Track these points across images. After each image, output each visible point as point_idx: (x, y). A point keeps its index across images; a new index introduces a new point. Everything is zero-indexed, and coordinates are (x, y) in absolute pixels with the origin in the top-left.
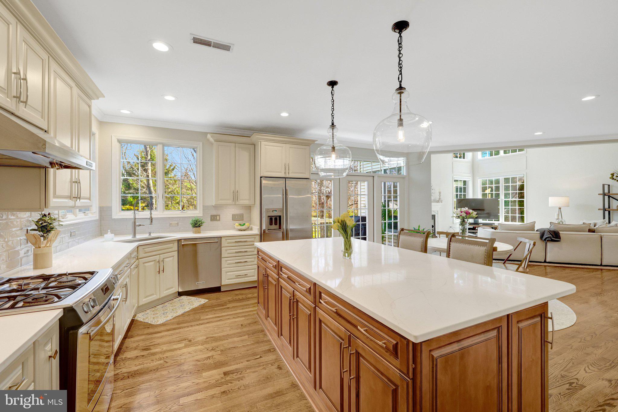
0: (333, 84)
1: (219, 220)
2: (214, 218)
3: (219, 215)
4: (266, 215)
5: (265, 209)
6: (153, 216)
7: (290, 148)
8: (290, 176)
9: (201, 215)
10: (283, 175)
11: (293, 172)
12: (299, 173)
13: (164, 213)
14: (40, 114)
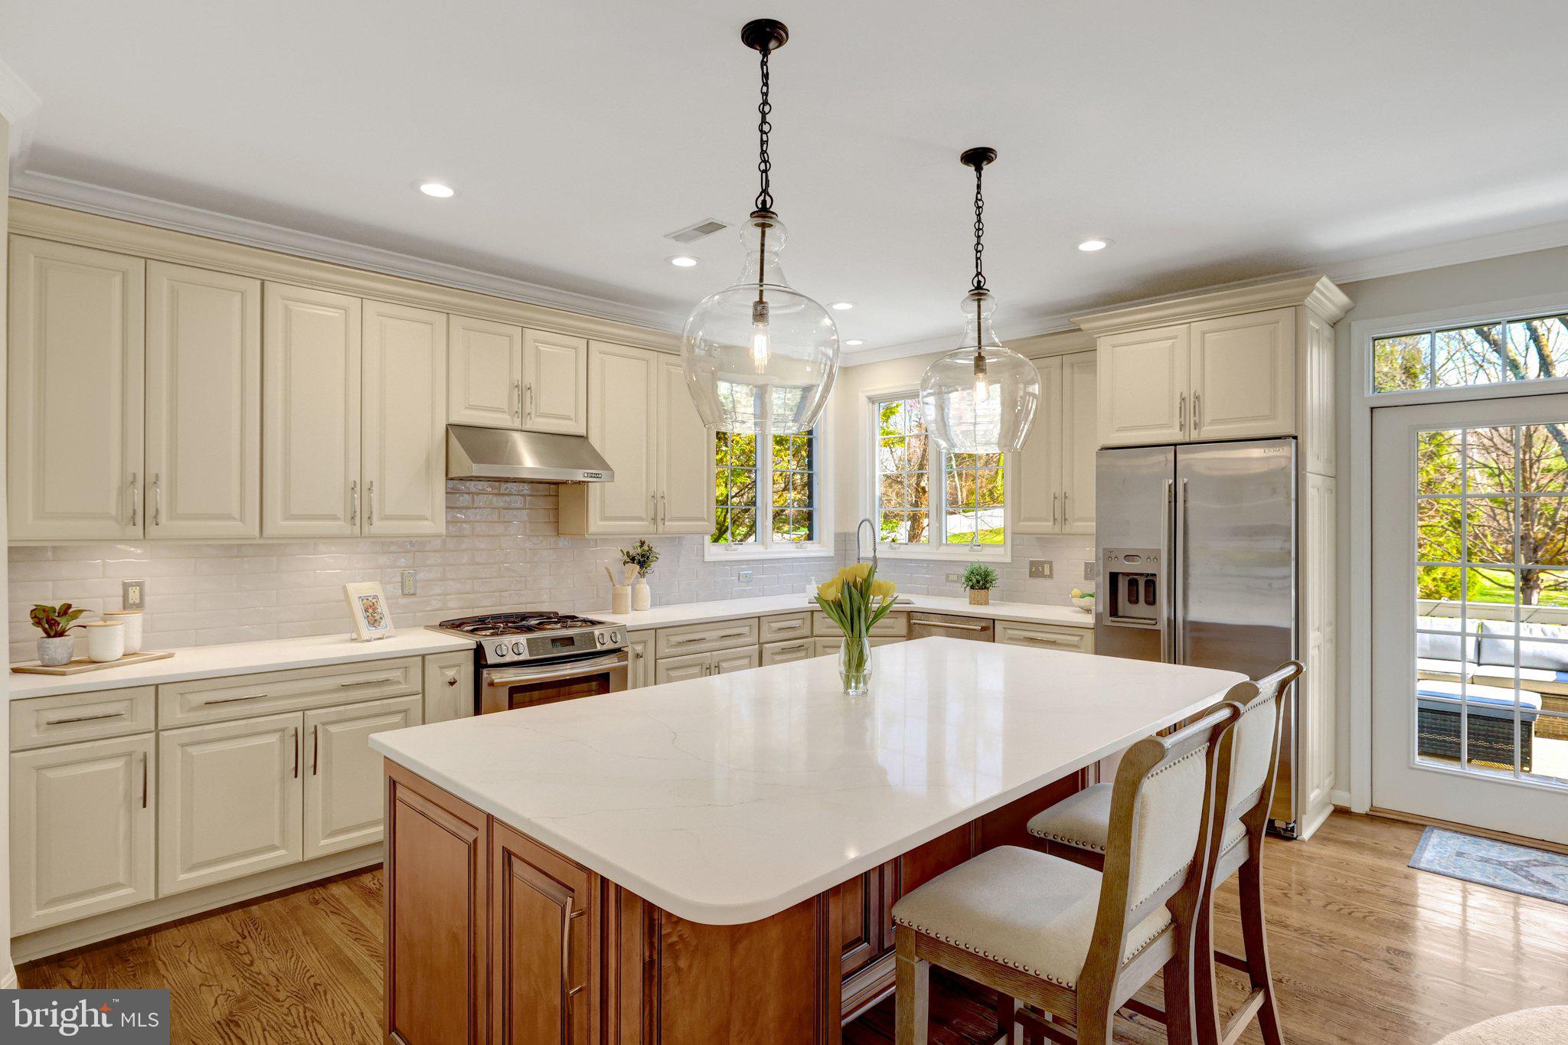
0: (978, 157)
1: (1051, 576)
2: (1037, 570)
3: (1051, 563)
4: (1104, 567)
5: (1104, 549)
6: (878, 555)
7: (1204, 333)
8: (1204, 437)
9: (1008, 560)
10: (1176, 436)
11: (1214, 422)
12: (1255, 419)
13: (940, 550)
14: (569, 418)
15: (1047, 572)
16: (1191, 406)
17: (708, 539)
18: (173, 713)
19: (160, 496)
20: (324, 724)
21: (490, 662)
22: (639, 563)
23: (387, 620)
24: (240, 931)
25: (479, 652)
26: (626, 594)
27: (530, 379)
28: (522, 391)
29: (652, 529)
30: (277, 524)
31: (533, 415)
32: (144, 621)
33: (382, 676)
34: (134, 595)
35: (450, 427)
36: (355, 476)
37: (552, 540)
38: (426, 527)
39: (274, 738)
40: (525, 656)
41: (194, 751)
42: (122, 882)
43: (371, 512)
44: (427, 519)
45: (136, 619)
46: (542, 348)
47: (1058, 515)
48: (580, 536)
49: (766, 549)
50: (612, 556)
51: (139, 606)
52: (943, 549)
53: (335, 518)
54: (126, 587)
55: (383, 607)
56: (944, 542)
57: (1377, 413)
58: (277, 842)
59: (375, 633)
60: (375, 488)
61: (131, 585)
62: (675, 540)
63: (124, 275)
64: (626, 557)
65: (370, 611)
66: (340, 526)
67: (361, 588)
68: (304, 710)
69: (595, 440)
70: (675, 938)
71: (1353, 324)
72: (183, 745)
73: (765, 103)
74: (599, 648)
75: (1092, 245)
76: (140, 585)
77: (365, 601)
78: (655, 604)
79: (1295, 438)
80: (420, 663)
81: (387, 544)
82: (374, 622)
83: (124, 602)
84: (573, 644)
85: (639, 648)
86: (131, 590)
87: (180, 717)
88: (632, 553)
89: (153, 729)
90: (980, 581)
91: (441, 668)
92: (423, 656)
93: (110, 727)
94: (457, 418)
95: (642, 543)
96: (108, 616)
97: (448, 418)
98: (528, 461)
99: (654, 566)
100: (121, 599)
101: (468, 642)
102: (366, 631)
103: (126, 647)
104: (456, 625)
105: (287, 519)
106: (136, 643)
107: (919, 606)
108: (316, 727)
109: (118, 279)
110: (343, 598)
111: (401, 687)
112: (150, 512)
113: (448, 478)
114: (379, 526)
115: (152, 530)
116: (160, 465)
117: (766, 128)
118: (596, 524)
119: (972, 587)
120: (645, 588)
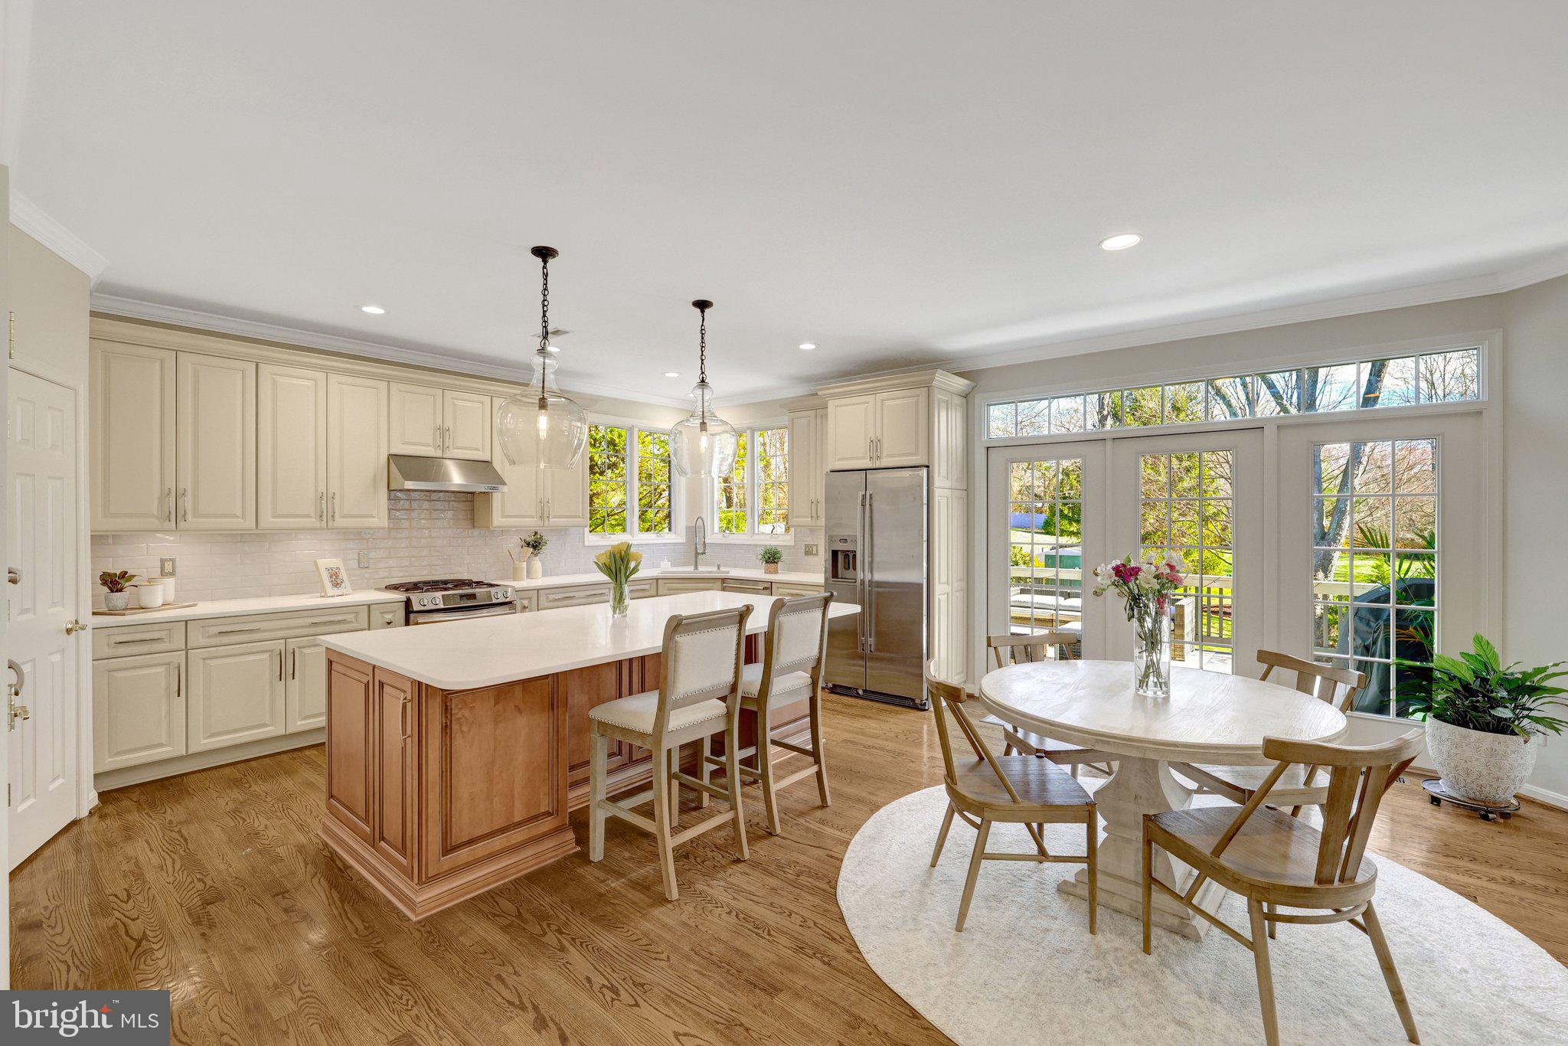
1: (817, 554)
2: (809, 550)
3: (817, 546)
4: (831, 548)
5: (831, 536)
7: (883, 401)
8: (883, 465)
9: (792, 543)
10: (867, 464)
11: (889, 456)
12: (903, 455)
13: (753, 538)
14: (477, 449)
15: (814, 552)
16: (875, 445)
17: (587, 530)
18: (197, 638)
19: (188, 503)
20: (299, 648)
21: (415, 609)
22: (533, 546)
23: (346, 583)
24: (243, 773)
25: (408, 603)
26: (522, 568)
27: (449, 423)
28: (442, 432)
29: (540, 523)
30: (268, 520)
31: (451, 448)
32: (176, 583)
33: (340, 618)
34: (168, 567)
35: (392, 457)
36: (322, 488)
37: (470, 531)
38: (374, 522)
39: (266, 656)
40: (442, 606)
41: (212, 663)
42: (164, 742)
43: (334, 512)
44: (374, 517)
45: (170, 582)
46: (458, 403)
47: (814, 514)
48: (487, 526)
49: (633, 537)
50: (513, 543)
51: (172, 574)
52: (755, 537)
53: (308, 516)
54: (163, 561)
55: (343, 574)
56: (756, 532)
57: (990, 450)
58: (267, 721)
59: (336, 591)
60: (336, 497)
61: (166, 560)
62: (562, 531)
63: (162, 362)
64: (523, 543)
65: (334, 577)
66: (313, 522)
67: (327, 562)
68: (286, 639)
69: (497, 465)
70: (460, 716)
71: (976, 396)
72: (204, 659)
73: (545, 289)
74: (495, 601)
75: (808, 346)
76: (173, 560)
77: (330, 571)
78: (545, 574)
79: (928, 467)
80: (367, 609)
81: (347, 534)
82: (336, 584)
83: (162, 571)
84: (475, 598)
85: (526, 603)
86: (166, 564)
87: (202, 641)
88: (528, 539)
89: (184, 648)
90: (772, 558)
91: (381, 613)
92: (369, 606)
93: (156, 647)
94: (394, 451)
95: (536, 533)
96: (151, 581)
97: (389, 450)
98: (456, 478)
99: (546, 550)
100: (160, 569)
101: (401, 596)
102: (330, 590)
103: (164, 600)
104: (395, 588)
105: (274, 517)
106: (171, 598)
107: (732, 575)
108: (294, 649)
109: (157, 365)
110: (315, 569)
111: (353, 625)
112: (181, 512)
113: (389, 490)
114: (339, 522)
115: (182, 525)
116: (186, 482)
117: (546, 303)
118: (497, 520)
119: (767, 562)
120: (537, 563)
